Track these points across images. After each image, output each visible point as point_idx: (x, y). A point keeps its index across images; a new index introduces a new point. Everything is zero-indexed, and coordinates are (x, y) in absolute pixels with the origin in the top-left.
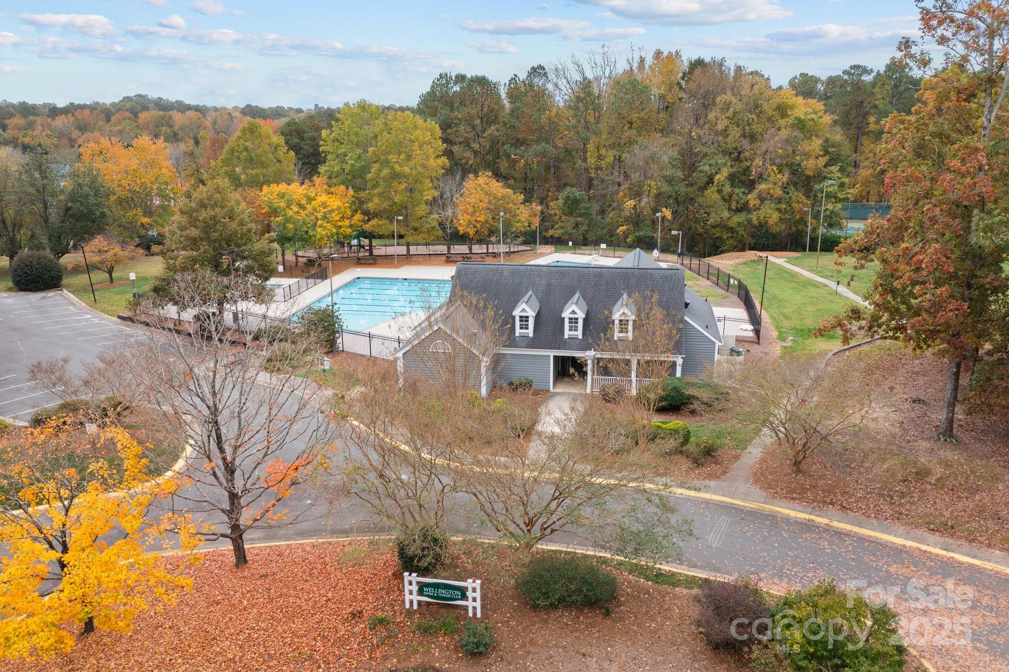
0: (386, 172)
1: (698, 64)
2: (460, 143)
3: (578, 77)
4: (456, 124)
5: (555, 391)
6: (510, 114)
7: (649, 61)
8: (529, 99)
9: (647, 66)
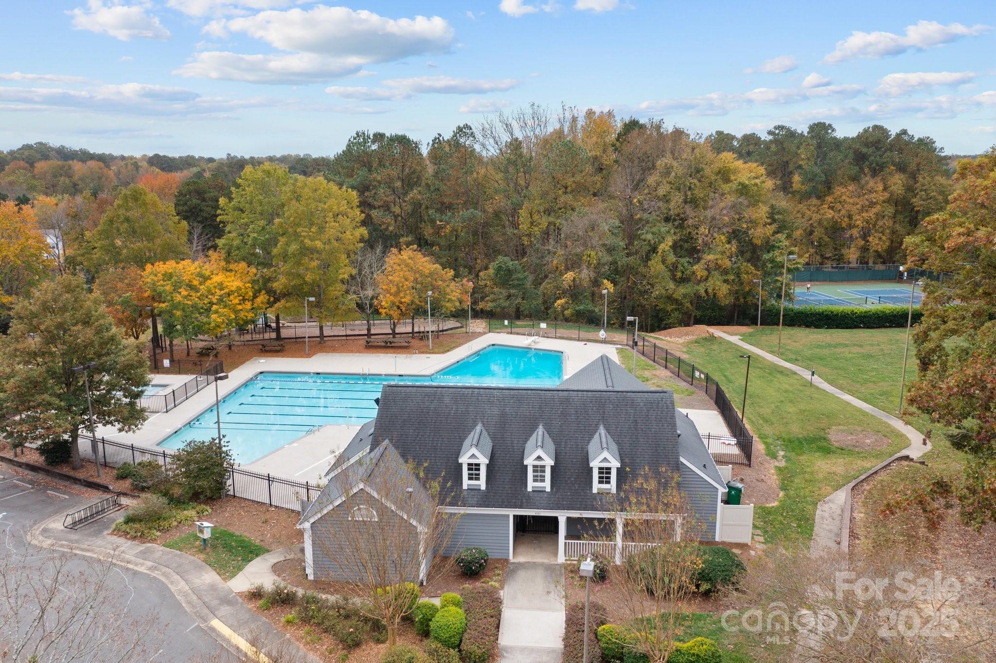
0: (294, 247)
1: (632, 125)
2: (379, 207)
3: (505, 138)
4: (375, 187)
5: (516, 560)
6: (433, 176)
7: (581, 122)
8: (454, 161)
9: (579, 126)
